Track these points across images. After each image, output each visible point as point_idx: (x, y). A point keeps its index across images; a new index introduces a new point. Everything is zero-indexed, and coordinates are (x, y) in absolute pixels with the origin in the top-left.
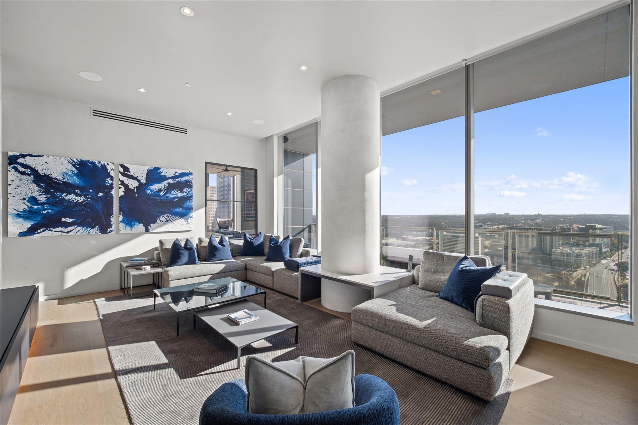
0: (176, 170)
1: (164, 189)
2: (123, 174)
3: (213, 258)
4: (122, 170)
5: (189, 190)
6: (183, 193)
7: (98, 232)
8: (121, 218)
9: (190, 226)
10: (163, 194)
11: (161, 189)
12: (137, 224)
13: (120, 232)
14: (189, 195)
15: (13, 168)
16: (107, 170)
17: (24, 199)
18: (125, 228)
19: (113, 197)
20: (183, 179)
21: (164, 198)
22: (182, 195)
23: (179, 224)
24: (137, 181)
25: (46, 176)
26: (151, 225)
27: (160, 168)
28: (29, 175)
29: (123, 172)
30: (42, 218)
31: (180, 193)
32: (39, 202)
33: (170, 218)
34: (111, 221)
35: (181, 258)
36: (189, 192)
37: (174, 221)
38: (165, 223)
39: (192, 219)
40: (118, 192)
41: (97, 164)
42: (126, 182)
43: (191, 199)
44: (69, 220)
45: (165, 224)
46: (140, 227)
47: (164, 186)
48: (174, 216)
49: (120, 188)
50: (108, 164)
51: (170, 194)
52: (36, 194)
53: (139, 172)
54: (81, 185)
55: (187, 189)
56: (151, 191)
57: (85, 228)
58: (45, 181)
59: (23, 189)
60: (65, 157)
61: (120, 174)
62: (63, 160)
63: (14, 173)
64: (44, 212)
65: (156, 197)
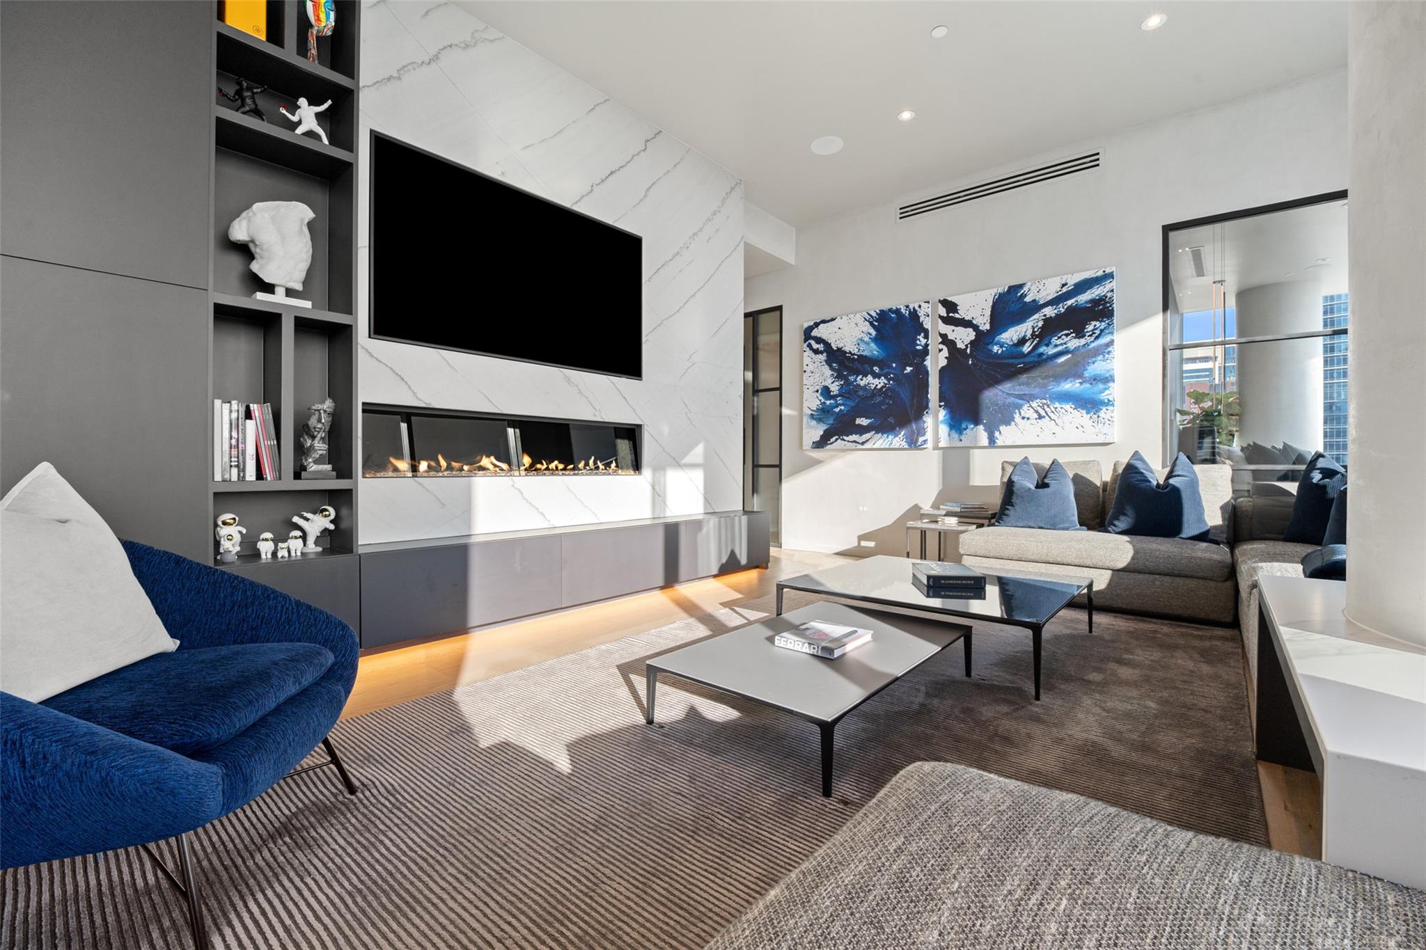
0: (1065, 277)
1: (1032, 335)
2: (947, 321)
4: (943, 311)
5: (1103, 325)
6: (1083, 336)
7: (904, 443)
8: (942, 413)
9: (1106, 429)
10: (1030, 349)
12: (972, 426)
13: (940, 445)
14: (1103, 341)
15: (808, 346)
16: (919, 317)
18: (950, 435)
19: (927, 373)
20: (1084, 298)
21: (1031, 359)
22: (1081, 342)
23: (1072, 424)
24: (971, 330)
25: (839, 349)
26: (1001, 428)
27: (1021, 286)
28: (821, 353)
29: (945, 315)
30: (834, 420)
31: (1075, 338)
32: (832, 393)
33: (1047, 409)
34: (925, 422)
35: (1018, 509)
36: (1102, 331)
37: (1059, 417)
38: (1035, 422)
39: (1110, 408)
40: (937, 361)
41: (903, 311)
42: (951, 336)
43: (1109, 349)
44: (863, 421)
45: (1034, 426)
46: (979, 434)
47: (1033, 328)
48: (1057, 405)
49: (941, 350)
50: (920, 307)
51: (1047, 345)
52: (828, 382)
53: (977, 308)
54: (881, 357)
55: (1098, 324)
56: (1002, 346)
57: (885, 435)
58: (838, 359)
59: (816, 376)
60: (861, 312)
61: (940, 320)
62: (859, 318)
63: (809, 353)
64: (837, 410)
65: (1013, 358)
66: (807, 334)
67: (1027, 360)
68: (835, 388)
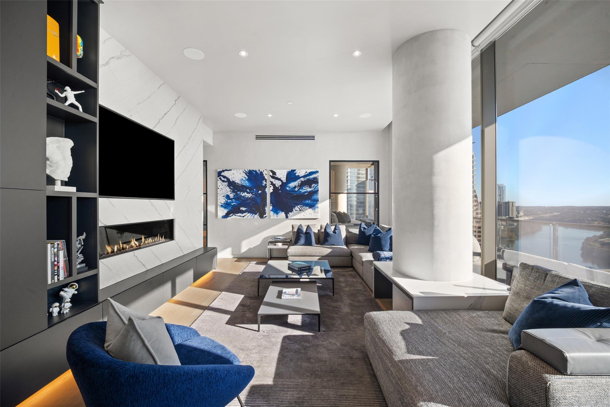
0: (306, 170)
1: (298, 185)
2: (273, 177)
3: (326, 242)
4: (271, 174)
5: (316, 185)
6: (311, 188)
7: (258, 217)
8: (271, 208)
9: (317, 214)
10: (297, 190)
11: (296, 186)
12: (281, 212)
13: (271, 218)
14: (316, 190)
15: (220, 179)
16: (263, 175)
17: (224, 196)
18: (274, 215)
19: (266, 193)
20: (311, 177)
21: (298, 193)
22: (311, 189)
23: (308, 213)
24: (280, 181)
25: (233, 182)
26: (289, 213)
27: (295, 170)
28: (226, 182)
30: (231, 208)
31: (309, 188)
32: (230, 198)
33: (302, 208)
34: (266, 210)
35: (301, 240)
36: (316, 187)
37: (305, 210)
38: (299, 211)
39: (318, 209)
40: (269, 190)
41: (258, 171)
42: (274, 183)
43: (318, 192)
44: (244, 209)
45: (299, 213)
46: (282, 215)
47: (298, 183)
48: (305, 207)
49: (271, 187)
50: (264, 171)
51: (302, 189)
52: (229, 193)
53: (282, 175)
54: (250, 186)
55: (315, 185)
56: (289, 188)
57: (252, 214)
58: (231, 184)
59: (224, 190)
60: (242, 169)
61: (270, 177)
62: (241, 171)
63: (219, 181)
64: (233, 204)
65: (292, 192)
66: (219, 174)
67: (297, 193)
68: (232, 196)
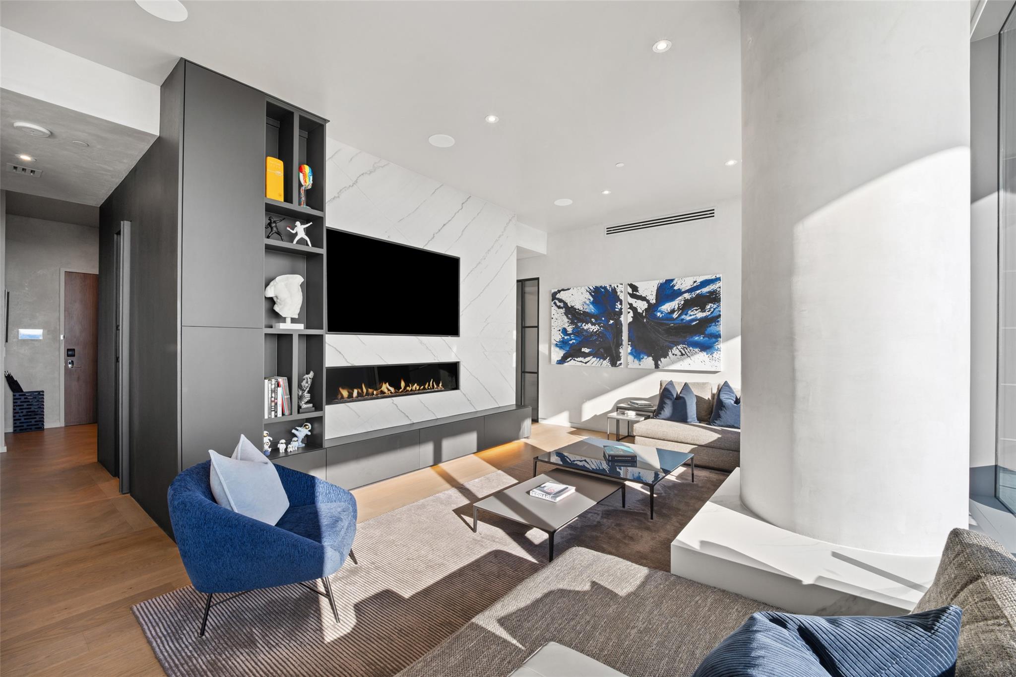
0: (695, 278)
1: (678, 308)
2: (633, 296)
4: (630, 291)
5: (715, 306)
6: (705, 311)
7: (609, 364)
8: (630, 348)
9: (717, 364)
10: (677, 316)
11: (674, 308)
12: (646, 357)
13: (629, 367)
14: (715, 314)
15: (554, 303)
16: (617, 292)
17: (560, 330)
18: (634, 361)
19: (622, 324)
20: (705, 290)
21: (678, 322)
22: (703, 315)
23: (699, 360)
24: (645, 302)
25: (572, 307)
26: (662, 359)
27: (672, 280)
28: (562, 308)
29: (631, 293)
30: (570, 348)
31: (701, 312)
32: (568, 332)
33: (686, 350)
34: (620, 353)
36: (714, 309)
37: (692, 355)
38: (679, 357)
39: (719, 352)
40: (627, 318)
41: (608, 288)
42: (634, 305)
43: (719, 320)
44: (587, 351)
45: (679, 360)
46: (648, 362)
47: (679, 304)
48: (691, 348)
49: (629, 312)
50: (617, 286)
51: (686, 315)
52: (566, 326)
53: (649, 290)
54: (596, 313)
55: (712, 305)
56: (662, 313)
57: (598, 359)
58: (571, 312)
59: (559, 321)
60: (584, 286)
61: (628, 295)
62: (583, 290)
63: (554, 307)
64: (571, 342)
65: (668, 320)
66: (554, 296)
67: (676, 322)
68: (570, 329)
